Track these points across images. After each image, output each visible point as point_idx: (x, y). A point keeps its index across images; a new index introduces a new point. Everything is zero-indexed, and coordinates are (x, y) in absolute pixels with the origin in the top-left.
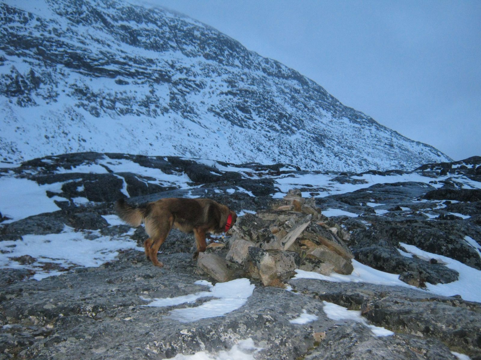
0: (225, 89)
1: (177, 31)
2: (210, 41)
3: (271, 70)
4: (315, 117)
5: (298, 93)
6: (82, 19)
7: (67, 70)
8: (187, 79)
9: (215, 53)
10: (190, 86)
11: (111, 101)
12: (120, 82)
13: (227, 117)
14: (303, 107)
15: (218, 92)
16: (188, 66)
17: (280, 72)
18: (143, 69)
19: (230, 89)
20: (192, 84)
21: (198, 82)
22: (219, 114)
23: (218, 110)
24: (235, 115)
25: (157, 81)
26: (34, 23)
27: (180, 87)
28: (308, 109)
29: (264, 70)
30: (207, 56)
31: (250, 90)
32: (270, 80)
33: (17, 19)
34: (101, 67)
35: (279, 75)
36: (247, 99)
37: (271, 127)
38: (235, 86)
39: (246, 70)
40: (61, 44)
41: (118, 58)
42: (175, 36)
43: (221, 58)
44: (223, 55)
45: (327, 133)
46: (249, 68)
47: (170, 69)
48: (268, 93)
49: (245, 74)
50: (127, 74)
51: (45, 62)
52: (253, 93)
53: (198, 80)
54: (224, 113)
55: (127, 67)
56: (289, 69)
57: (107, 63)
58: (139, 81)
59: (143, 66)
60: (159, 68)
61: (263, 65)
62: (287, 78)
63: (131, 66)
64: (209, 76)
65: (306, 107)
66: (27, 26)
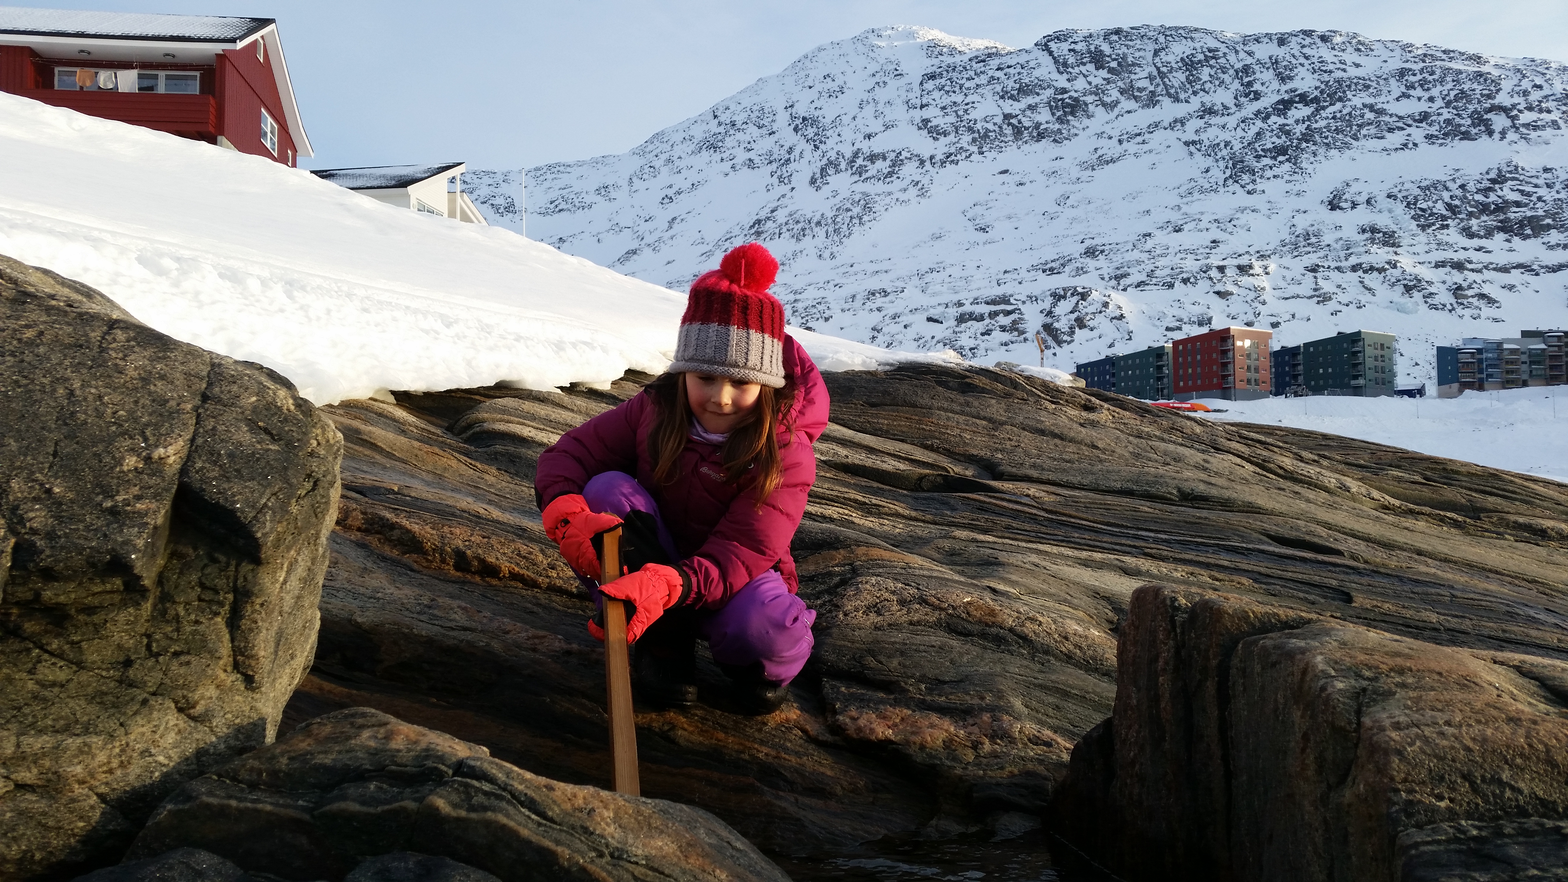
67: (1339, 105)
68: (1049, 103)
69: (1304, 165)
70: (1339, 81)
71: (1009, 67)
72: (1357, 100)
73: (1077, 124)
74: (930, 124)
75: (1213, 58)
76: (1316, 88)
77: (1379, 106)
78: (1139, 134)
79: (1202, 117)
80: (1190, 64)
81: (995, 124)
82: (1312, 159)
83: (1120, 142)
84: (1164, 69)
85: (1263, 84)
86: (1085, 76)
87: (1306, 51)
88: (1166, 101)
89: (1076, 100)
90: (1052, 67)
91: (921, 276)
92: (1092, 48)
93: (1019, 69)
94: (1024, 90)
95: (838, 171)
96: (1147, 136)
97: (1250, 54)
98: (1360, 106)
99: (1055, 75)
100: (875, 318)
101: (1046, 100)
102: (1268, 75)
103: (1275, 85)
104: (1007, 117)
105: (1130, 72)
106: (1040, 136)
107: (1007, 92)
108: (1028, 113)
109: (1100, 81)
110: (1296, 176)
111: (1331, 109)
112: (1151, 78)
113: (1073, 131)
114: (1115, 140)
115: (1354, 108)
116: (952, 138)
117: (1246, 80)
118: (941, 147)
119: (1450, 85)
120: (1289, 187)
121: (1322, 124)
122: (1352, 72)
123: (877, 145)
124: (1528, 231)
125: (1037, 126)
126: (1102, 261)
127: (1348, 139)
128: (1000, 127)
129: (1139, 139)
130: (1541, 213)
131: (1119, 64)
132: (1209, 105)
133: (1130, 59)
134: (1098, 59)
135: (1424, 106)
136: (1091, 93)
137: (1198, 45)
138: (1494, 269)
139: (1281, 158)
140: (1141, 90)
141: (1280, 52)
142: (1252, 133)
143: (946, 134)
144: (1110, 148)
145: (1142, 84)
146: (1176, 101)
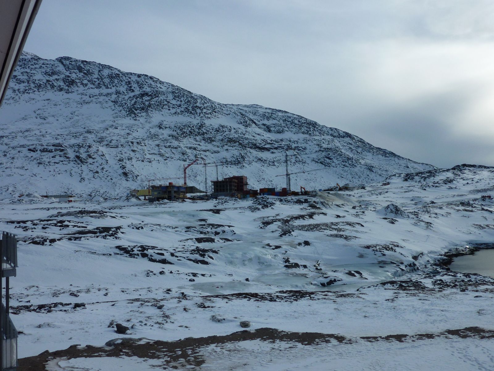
0: (318, 149)
1: (286, 122)
2: (303, 125)
3: (335, 134)
4: (364, 157)
5: (352, 145)
6: (248, 124)
7: (252, 151)
8: (298, 146)
9: (307, 130)
10: (300, 150)
11: (273, 162)
12: (273, 153)
13: (321, 163)
14: (356, 152)
15: (314, 151)
16: (297, 140)
17: (339, 134)
18: (280, 145)
19: (319, 149)
20: (301, 148)
21: (303, 147)
22: (318, 162)
23: (317, 160)
24: (325, 161)
25: (287, 150)
26: (233, 131)
27: (296, 151)
28: (359, 153)
29: (332, 135)
30: (303, 133)
31: (329, 147)
32: (336, 140)
33: (227, 130)
34: (263, 147)
35: (340, 136)
36: (329, 153)
37: (344, 165)
38: (322, 147)
39: (323, 137)
40: (247, 139)
41: (269, 141)
42: (287, 125)
43: (310, 132)
44: (310, 131)
45: (373, 165)
46: (324, 135)
47: (289, 143)
48: (338, 147)
49: (323, 139)
50: (274, 149)
51: (243, 148)
52: (331, 149)
53: (303, 145)
54: (320, 161)
55: (273, 145)
56: (344, 132)
57: (265, 145)
58: (280, 151)
59: (279, 144)
60: (286, 143)
61: (331, 132)
62: (343, 137)
63: (275, 144)
64: (308, 143)
65: (358, 152)
66: (232, 133)
67: (157, 98)
68: (63, 79)
69: (149, 114)
70: (157, 91)
71: (47, 64)
72: (162, 98)
73: (74, 89)
74: (17, 78)
75: (118, 77)
76: (150, 92)
77: (168, 100)
78: (96, 96)
79: (116, 94)
80: (111, 77)
81: (43, 83)
82: (151, 113)
83: (90, 97)
84: (102, 77)
85: (134, 88)
86: (76, 73)
87: (146, 80)
88: (103, 87)
89: (73, 80)
90: (64, 68)
91: (23, 133)
92: (78, 65)
93: (51, 66)
94: (53, 73)
96: (99, 97)
97: (130, 78)
98: (163, 99)
99: (65, 71)
100: (5, 148)
101: (62, 78)
102: (136, 85)
103: (138, 89)
104: (48, 81)
105: (91, 75)
106: (61, 90)
107: (47, 73)
108: (55, 81)
109: (81, 76)
110: (147, 117)
111: (155, 99)
112: (98, 79)
113: (73, 90)
114: (88, 96)
115: (161, 100)
116: (26, 84)
117: (129, 85)
118: (22, 87)
119: (185, 98)
120: (146, 120)
121: (153, 103)
122: (160, 89)
124: (209, 141)
125: (60, 86)
126: (93, 136)
127: (160, 108)
128: (46, 84)
130: (211, 136)
131: (87, 72)
132: (118, 91)
133: (91, 71)
134: (80, 69)
135: (179, 103)
136: (78, 79)
137: (113, 72)
138: (203, 151)
139: (143, 111)
140: (95, 82)
141: (139, 79)
142: (133, 102)
143: (23, 82)
144: (87, 98)
145: (95, 80)
146: (107, 88)
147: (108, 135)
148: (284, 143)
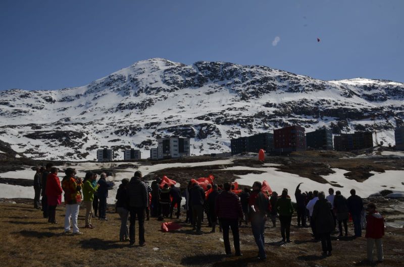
67: (265, 83)
68: (197, 78)
69: (259, 96)
70: (265, 77)
71: (187, 69)
72: (270, 82)
73: (204, 83)
74: (167, 81)
75: (236, 70)
76: (260, 79)
77: (275, 84)
79: (234, 84)
80: (231, 71)
81: (184, 82)
82: (261, 95)
83: (215, 88)
84: (224, 72)
85: (247, 77)
86: (206, 72)
87: (257, 70)
88: (226, 79)
89: (204, 78)
90: (198, 70)
91: (165, 119)
92: (207, 66)
94: (191, 75)
95: (142, 92)
99: (198, 72)
100: (153, 130)
102: (249, 75)
103: (251, 77)
104: (187, 81)
105: (217, 72)
106: (195, 86)
107: (187, 75)
108: (192, 80)
110: (257, 99)
112: (222, 74)
113: (203, 85)
114: (213, 88)
115: (269, 84)
116: (173, 85)
117: (244, 76)
118: (169, 88)
119: (290, 80)
120: (256, 101)
121: (262, 87)
122: (268, 76)
123: (153, 86)
124: (309, 114)
125: (194, 83)
126: (213, 117)
127: (268, 91)
129: (220, 88)
131: (214, 70)
132: (236, 81)
133: (216, 69)
134: (209, 69)
136: (207, 76)
139: (253, 94)
140: (220, 76)
141: (252, 70)
142: (246, 88)
143: (171, 84)
144: (213, 90)
145: (220, 75)
146: (228, 79)
147: (224, 116)
148: (385, 110)
